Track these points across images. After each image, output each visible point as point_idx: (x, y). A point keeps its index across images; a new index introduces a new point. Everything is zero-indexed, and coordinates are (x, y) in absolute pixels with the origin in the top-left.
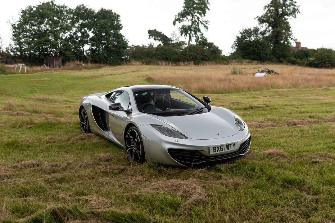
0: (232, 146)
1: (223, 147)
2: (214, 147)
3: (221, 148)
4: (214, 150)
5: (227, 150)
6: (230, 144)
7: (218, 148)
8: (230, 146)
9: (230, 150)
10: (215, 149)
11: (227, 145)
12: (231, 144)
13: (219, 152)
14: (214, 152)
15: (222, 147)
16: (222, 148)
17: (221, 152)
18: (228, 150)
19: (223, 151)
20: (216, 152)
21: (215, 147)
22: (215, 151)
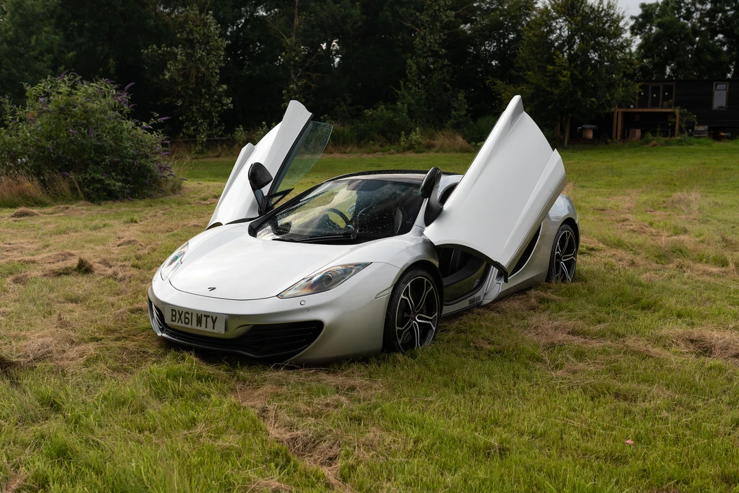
0: (209, 320)
1: (189, 316)
2: (173, 310)
3: (186, 318)
4: (173, 315)
5: (197, 326)
6: (205, 316)
7: (180, 315)
8: (204, 319)
9: (203, 328)
10: (175, 316)
11: (200, 315)
12: (207, 316)
13: (180, 324)
14: (172, 320)
15: (187, 315)
16: (188, 318)
17: (184, 325)
18: (198, 328)
19: (189, 326)
20: (176, 323)
21: (175, 311)
22: (174, 318)
